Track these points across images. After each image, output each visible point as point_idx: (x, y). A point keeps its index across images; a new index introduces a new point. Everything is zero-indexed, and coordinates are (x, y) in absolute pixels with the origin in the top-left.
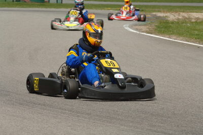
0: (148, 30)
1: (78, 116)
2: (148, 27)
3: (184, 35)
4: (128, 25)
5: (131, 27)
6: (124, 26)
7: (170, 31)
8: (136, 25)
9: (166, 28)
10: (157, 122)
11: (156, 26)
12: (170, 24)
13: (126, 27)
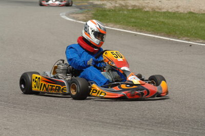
0: (85, 18)
1: (14, 107)
2: (84, 15)
3: (121, 23)
4: (64, 14)
5: (68, 15)
6: (61, 14)
7: (107, 19)
8: (73, 13)
9: (103, 16)
10: (94, 111)
11: (93, 14)
12: (108, 12)
13: (63, 15)
